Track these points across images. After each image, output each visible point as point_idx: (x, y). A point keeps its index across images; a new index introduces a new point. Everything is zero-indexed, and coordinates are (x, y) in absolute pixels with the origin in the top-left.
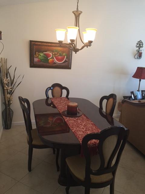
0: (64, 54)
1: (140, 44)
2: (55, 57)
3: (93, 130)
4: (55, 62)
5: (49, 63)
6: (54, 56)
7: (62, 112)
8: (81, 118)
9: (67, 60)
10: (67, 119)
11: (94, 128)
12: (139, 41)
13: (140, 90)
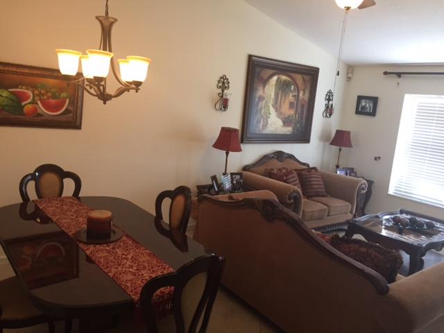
0: (64, 95)
1: (224, 83)
2: (40, 100)
3: (152, 268)
4: (39, 111)
5: (24, 115)
6: (37, 98)
7: (73, 234)
8: (122, 244)
9: (71, 108)
10: (90, 250)
11: (155, 262)
12: (222, 76)
13: (227, 172)
